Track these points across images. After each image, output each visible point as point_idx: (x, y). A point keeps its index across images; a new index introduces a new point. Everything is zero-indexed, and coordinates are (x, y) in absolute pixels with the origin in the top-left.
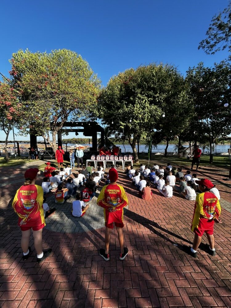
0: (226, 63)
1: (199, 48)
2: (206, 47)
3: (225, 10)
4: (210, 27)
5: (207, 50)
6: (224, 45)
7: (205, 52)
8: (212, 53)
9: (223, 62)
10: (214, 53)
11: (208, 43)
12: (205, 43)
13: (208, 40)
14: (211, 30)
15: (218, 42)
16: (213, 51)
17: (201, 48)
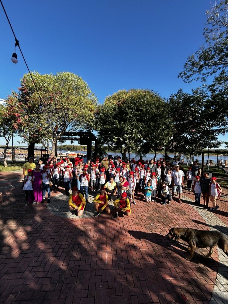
0: (201, 90)
1: (178, 77)
2: (184, 77)
3: (197, 52)
4: (187, 63)
5: (185, 79)
6: (198, 77)
7: (183, 80)
8: (188, 82)
9: (198, 88)
10: (190, 82)
11: (185, 74)
12: (183, 74)
13: (186, 72)
14: (187, 65)
15: (193, 74)
16: (189, 80)
17: (180, 78)
